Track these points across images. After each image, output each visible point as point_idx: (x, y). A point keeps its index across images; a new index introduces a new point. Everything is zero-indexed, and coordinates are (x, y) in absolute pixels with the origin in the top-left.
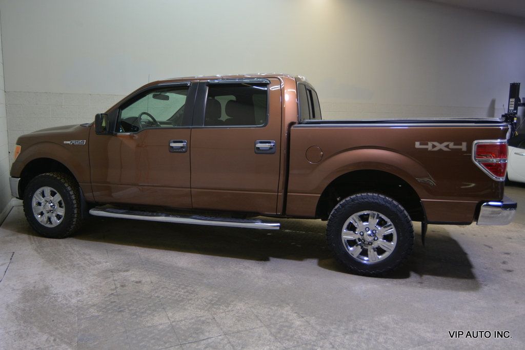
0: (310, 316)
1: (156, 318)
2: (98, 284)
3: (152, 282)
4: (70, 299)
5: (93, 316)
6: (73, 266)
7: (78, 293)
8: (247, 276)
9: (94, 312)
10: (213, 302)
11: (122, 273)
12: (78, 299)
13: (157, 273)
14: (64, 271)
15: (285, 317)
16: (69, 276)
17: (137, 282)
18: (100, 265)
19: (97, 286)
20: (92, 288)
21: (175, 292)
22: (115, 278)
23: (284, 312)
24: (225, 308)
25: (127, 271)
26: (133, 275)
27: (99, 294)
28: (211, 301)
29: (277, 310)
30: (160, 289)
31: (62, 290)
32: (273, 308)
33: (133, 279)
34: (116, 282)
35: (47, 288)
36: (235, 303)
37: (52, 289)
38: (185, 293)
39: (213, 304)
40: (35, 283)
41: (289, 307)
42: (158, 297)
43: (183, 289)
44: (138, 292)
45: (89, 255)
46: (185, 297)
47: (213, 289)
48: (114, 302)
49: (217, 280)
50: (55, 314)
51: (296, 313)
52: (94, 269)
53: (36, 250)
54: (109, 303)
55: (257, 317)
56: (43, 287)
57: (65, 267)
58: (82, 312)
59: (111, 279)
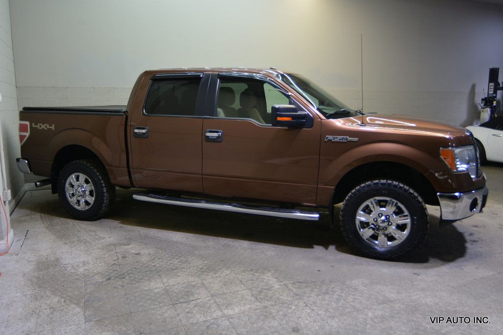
0: (288, 281)
1: (152, 284)
2: (103, 256)
3: (149, 254)
4: (78, 268)
5: (97, 282)
6: (80, 241)
7: (84, 264)
8: (235, 248)
9: (98, 278)
10: (203, 270)
11: (123, 247)
12: (85, 268)
13: (154, 247)
14: (72, 245)
15: (266, 281)
16: (76, 250)
17: (136, 254)
18: (104, 240)
19: (102, 258)
20: (97, 259)
21: (170, 262)
22: (117, 251)
23: (266, 278)
24: (213, 274)
25: (129, 244)
26: (133, 248)
27: (103, 264)
28: (202, 269)
29: (259, 276)
30: (157, 259)
31: (71, 262)
32: (256, 274)
33: (134, 251)
34: (118, 255)
35: (57, 260)
36: (222, 270)
37: (63, 260)
38: (178, 262)
39: (203, 272)
40: (48, 255)
41: (269, 274)
42: (155, 266)
43: (177, 259)
44: (137, 262)
45: (94, 231)
46: (178, 266)
47: (203, 259)
48: (116, 270)
49: (208, 251)
50: (65, 281)
51: (276, 278)
52: (99, 244)
53: (47, 228)
54: (111, 271)
55: (241, 281)
56: (54, 259)
57: (73, 242)
58: (88, 279)
59: (114, 251)
